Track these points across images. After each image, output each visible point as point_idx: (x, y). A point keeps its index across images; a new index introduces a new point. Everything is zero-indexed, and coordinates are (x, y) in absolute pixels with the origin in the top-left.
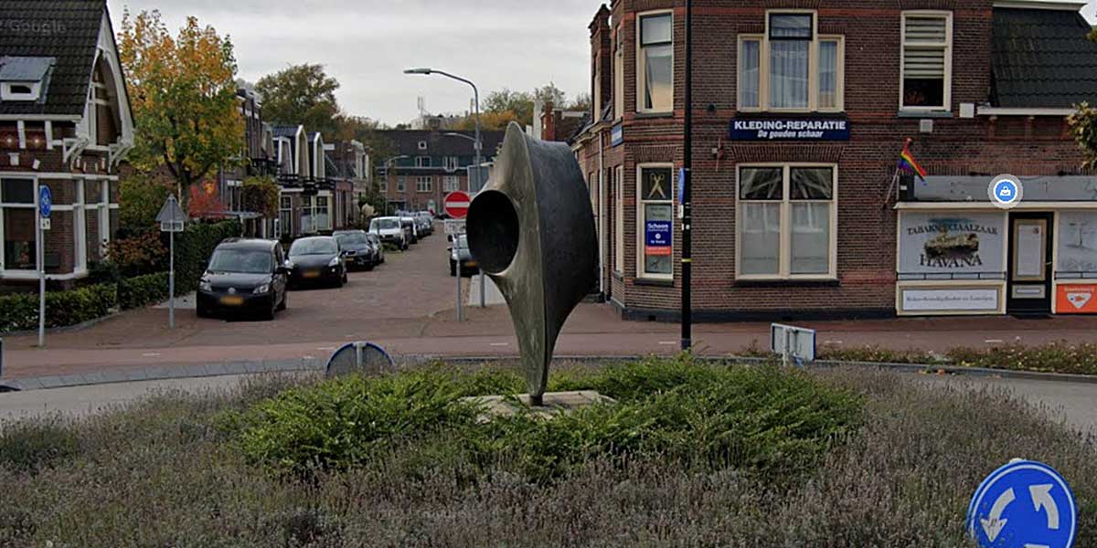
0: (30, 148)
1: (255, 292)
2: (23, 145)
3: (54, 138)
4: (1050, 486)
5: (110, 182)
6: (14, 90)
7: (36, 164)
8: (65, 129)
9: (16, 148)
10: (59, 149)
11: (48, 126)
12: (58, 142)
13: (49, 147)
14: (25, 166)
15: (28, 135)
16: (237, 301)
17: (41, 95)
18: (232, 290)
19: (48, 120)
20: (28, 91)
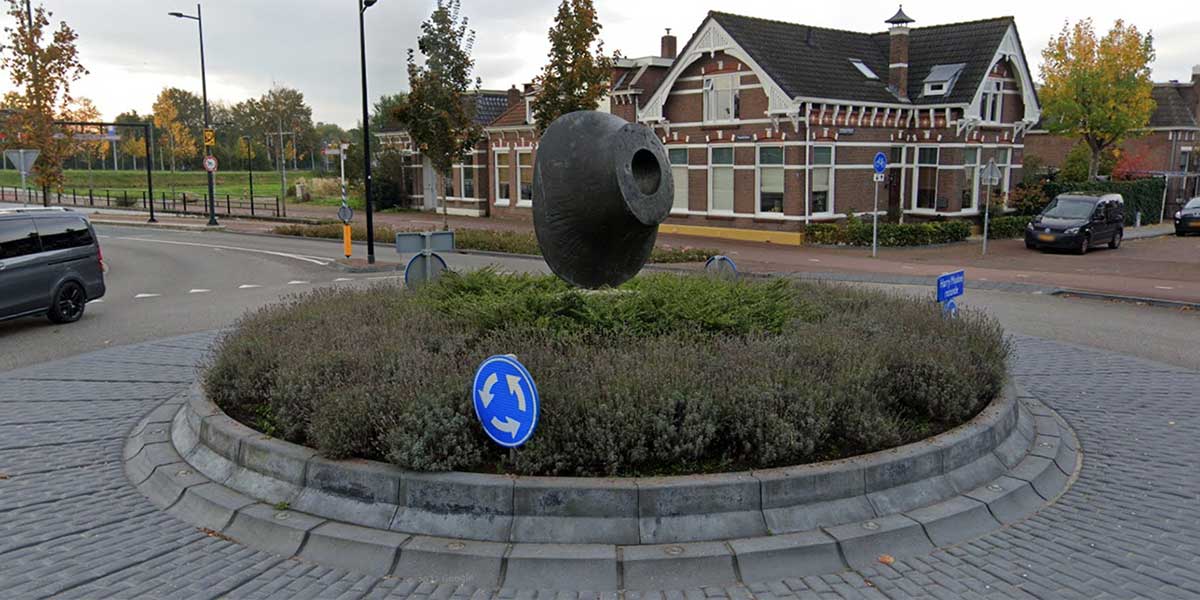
0: (937, 127)
1: (1066, 232)
2: (932, 125)
3: (952, 120)
4: (519, 379)
5: (1013, 149)
6: (933, 88)
7: (940, 137)
8: (958, 113)
9: (928, 128)
10: (954, 127)
11: (948, 111)
12: (954, 122)
13: (948, 126)
14: (933, 139)
15: (936, 118)
16: (1050, 238)
17: (948, 90)
18: (1048, 230)
19: (948, 107)
20: (940, 87)
